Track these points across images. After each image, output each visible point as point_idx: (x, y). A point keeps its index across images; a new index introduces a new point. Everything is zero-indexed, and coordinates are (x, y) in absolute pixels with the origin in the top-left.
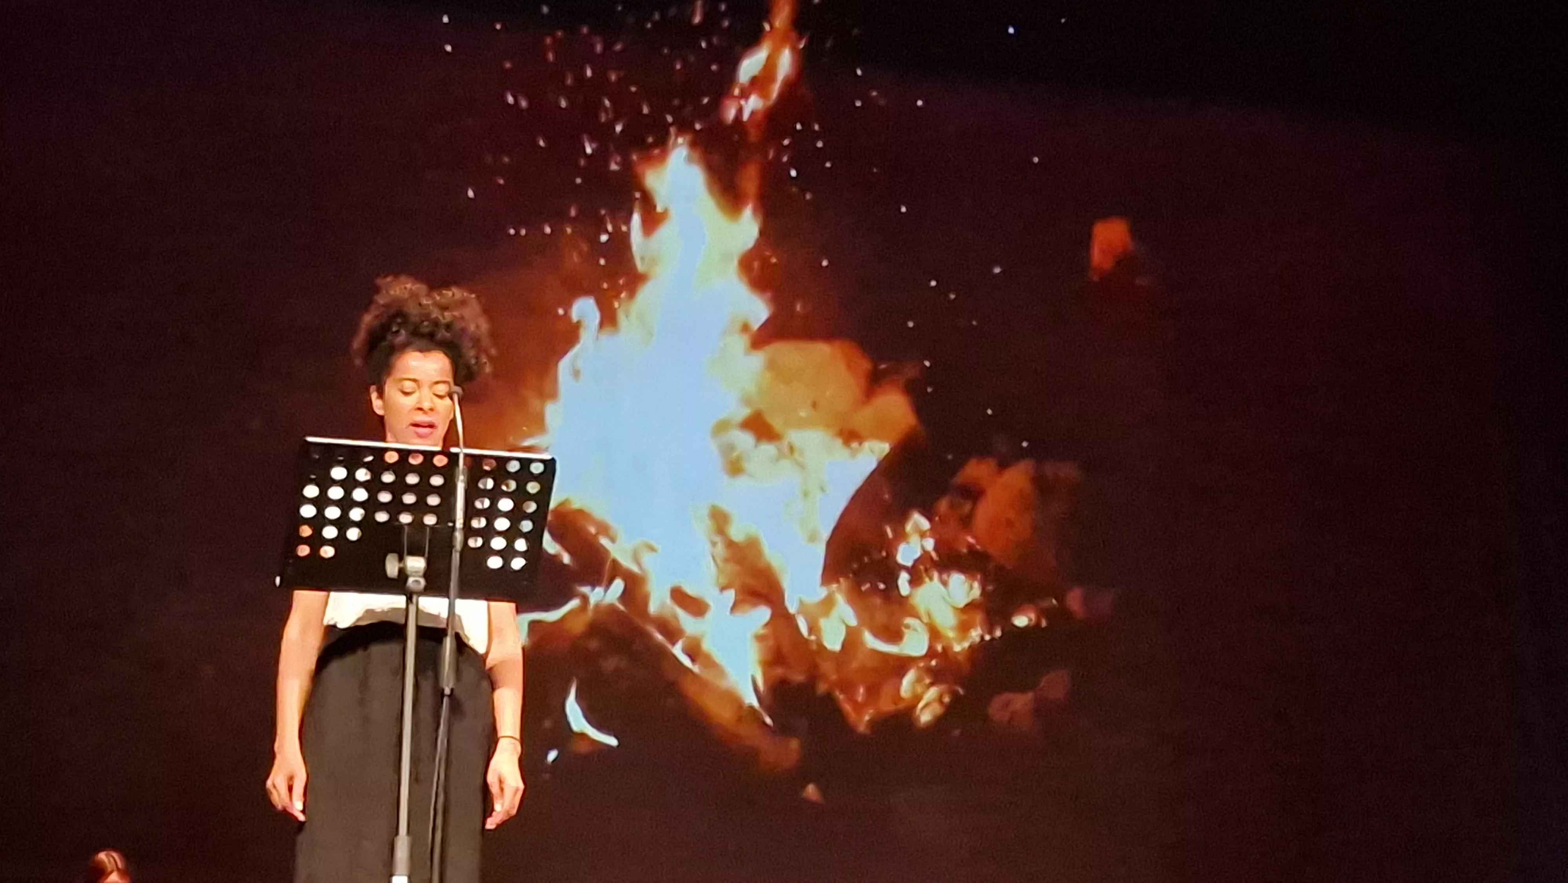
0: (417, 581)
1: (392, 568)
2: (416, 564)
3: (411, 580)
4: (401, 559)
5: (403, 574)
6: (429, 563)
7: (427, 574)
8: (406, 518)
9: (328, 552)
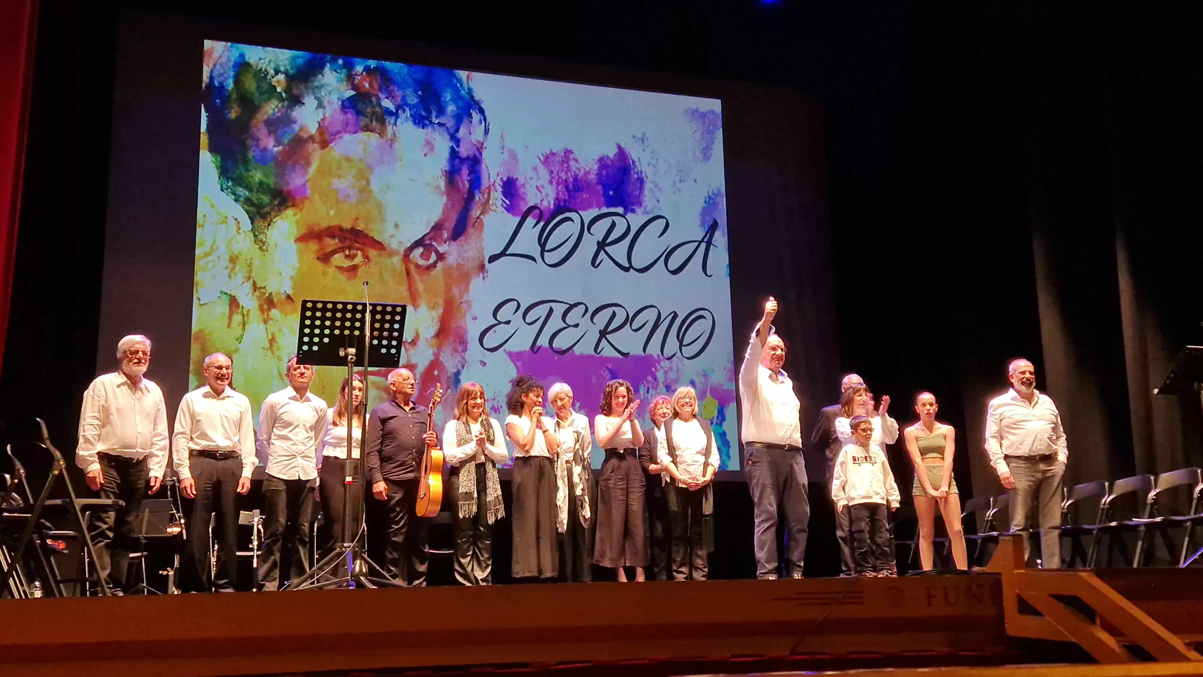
0: (351, 359)
1: (342, 353)
2: (352, 351)
3: (350, 357)
4: (345, 349)
5: (346, 355)
6: (357, 350)
7: (356, 355)
8: (347, 332)
9: (315, 348)
